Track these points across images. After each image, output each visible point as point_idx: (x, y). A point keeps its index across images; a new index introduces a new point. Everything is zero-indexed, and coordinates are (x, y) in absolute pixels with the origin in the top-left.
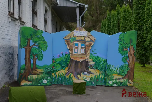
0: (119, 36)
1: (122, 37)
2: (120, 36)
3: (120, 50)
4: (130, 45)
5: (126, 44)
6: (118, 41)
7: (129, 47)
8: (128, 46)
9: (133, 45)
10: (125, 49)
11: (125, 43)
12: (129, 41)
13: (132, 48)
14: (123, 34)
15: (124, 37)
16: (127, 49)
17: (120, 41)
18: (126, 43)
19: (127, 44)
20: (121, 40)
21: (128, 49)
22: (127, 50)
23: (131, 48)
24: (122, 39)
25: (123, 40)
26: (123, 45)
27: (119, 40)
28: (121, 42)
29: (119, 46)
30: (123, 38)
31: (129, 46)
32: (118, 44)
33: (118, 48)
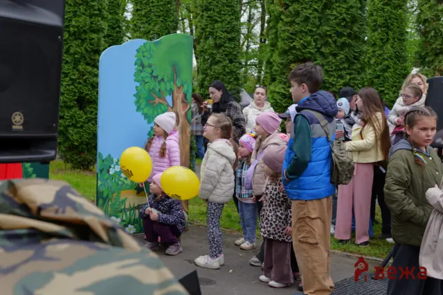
0: (138, 51)
1: (146, 54)
2: (141, 54)
3: (141, 101)
4: (172, 83)
5: (159, 82)
6: (134, 69)
7: (171, 92)
8: (166, 89)
9: (182, 85)
10: (157, 100)
11: (156, 77)
12: (169, 70)
13: (181, 95)
14: (148, 47)
15: (152, 56)
16: (165, 100)
17: (141, 68)
18: (160, 78)
19: (162, 80)
20: (143, 66)
21: (169, 99)
22: (166, 104)
23: (176, 94)
24: (146, 63)
25: (150, 66)
26: (152, 84)
27: (135, 64)
28: (143, 74)
29: (137, 87)
30: (149, 59)
31: (171, 89)
32: (135, 81)
33: (135, 95)
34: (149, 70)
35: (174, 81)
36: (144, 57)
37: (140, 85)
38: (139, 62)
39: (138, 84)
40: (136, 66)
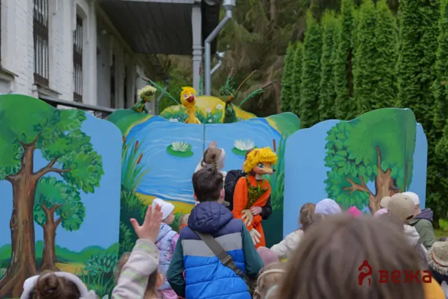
0: (329, 133)
1: (341, 136)
2: (332, 136)
3: (334, 188)
4: (375, 167)
5: (357, 166)
6: (324, 153)
7: (374, 177)
8: (366, 174)
9: (390, 169)
10: (355, 187)
11: (354, 161)
12: (372, 152)
13: (387, 182)
14: (341, 127)
15: (347, 138)
16: (365, 187)
17: (333, 152)
18: (357, 162)
19: (362, 163)
20: (335, 148)
21: (371, 186)
22: (366, 191)
23: (380, 179)
24: (339, 144)
25: (344, 148)
26: (347, 169)
27: (326, 148)
28: (336, 158)
29: (328, 172)
30: (343, 141)
31: (373, 174)
32: (326, 165)
33: (325, 182)
34: (344, 153)
35: (378, 166)
36: (337, 139)
37: (333, 170)
38: (331, 146)
39: (330, 169)
40: (327, 150)
